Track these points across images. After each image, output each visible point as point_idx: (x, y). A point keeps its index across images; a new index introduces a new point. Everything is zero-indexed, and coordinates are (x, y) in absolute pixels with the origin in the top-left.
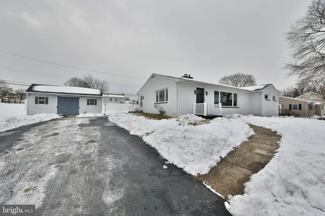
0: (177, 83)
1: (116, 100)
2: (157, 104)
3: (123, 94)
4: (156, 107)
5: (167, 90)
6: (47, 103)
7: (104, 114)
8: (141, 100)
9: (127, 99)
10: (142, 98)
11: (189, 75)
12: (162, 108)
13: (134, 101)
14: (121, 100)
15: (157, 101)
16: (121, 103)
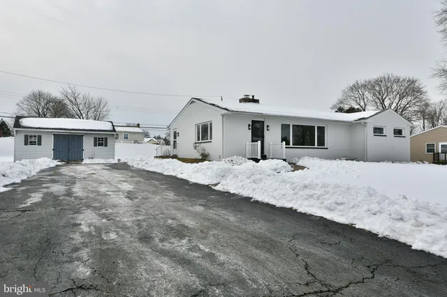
0: (223, 116)
1: (126, 138)
2: (197, 145)
3: (138, 126)
4: (195, 147)
5: (211, 124)
6: (40, 144)
7: (119, 160)
8: (175, 138)
9: (147, 135)
10: (176, 135)
11: (253, 96)
12: (204, 150)
13: (159, 138)
14: (136, 137)
15: (199, 139)
16: (136, 142)
